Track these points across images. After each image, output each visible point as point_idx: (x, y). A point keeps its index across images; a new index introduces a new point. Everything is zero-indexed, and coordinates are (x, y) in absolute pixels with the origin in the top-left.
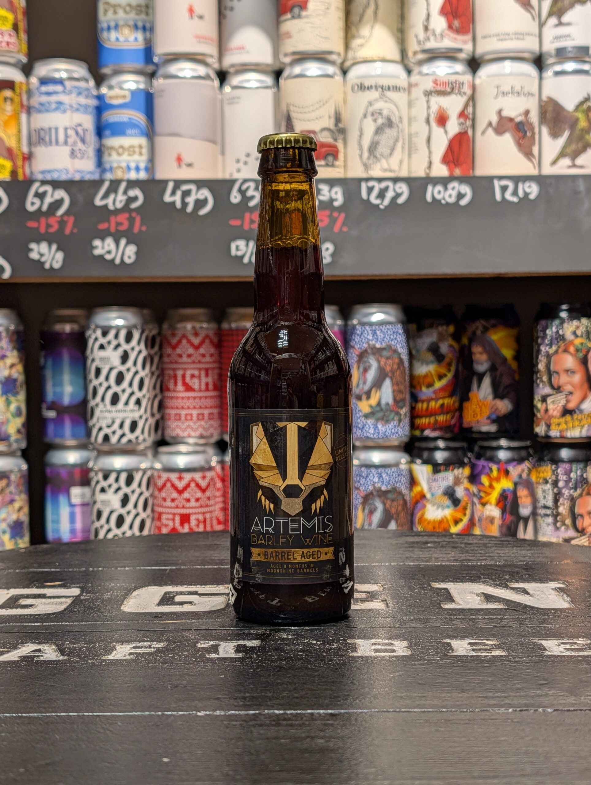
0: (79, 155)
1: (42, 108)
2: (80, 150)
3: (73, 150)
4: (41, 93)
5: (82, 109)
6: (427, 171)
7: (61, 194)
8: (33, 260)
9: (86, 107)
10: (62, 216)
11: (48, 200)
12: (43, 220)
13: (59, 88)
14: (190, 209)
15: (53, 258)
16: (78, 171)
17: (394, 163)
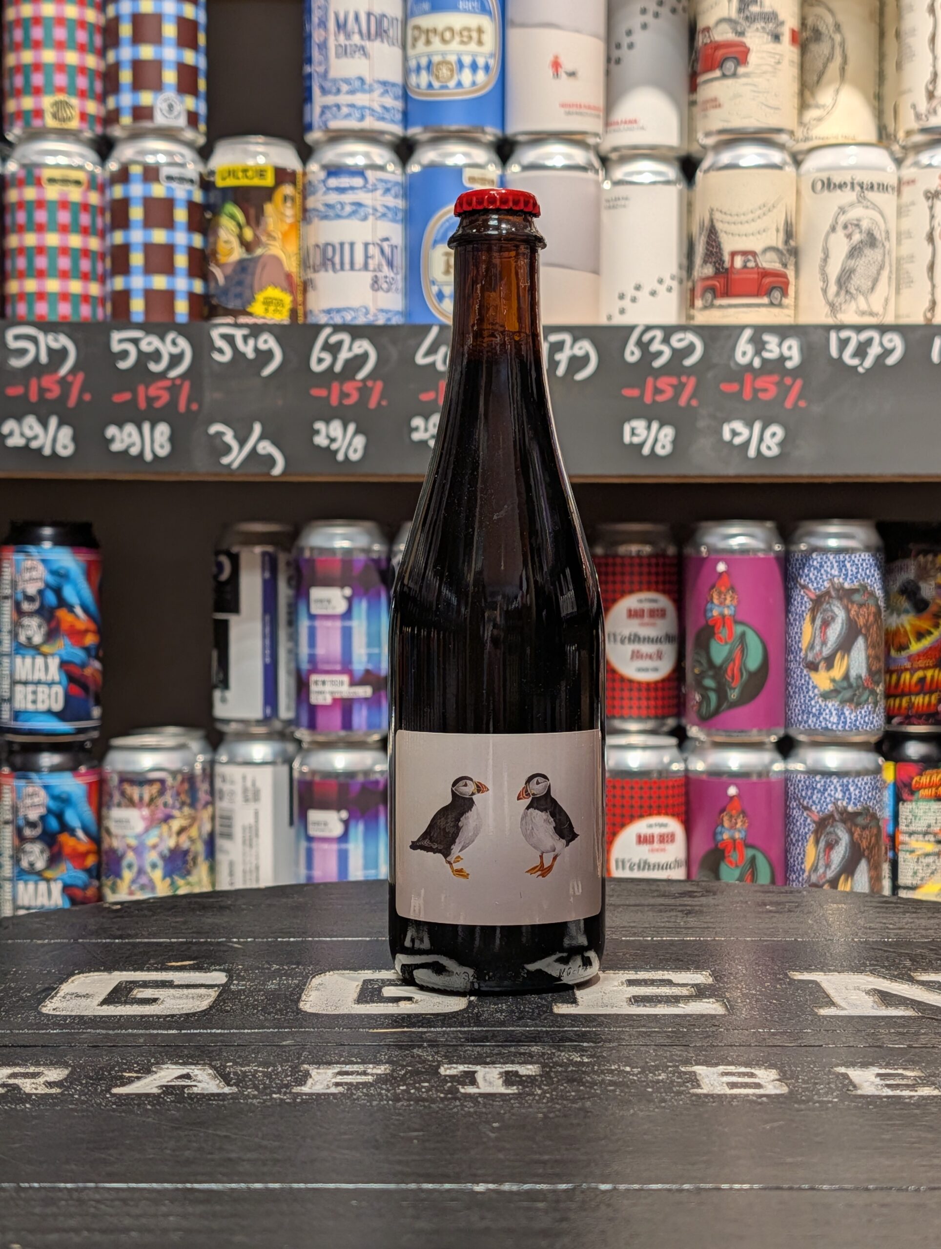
0: (385, 286)
1: (331, 213)
2: (386, 277)
3: (376, 277)
4: (328, 189)
5: (390, 215)
6: (929, 315)
7: (363, 346)
8: (318, 447)
9: (395, 210)
10: (364, 380)
11: (344, 355)
12: (335, 385)
13: (358, 182)
14: (561, 371)
15: (350, 444)
16: (382, 311)
17: (876, 301)
